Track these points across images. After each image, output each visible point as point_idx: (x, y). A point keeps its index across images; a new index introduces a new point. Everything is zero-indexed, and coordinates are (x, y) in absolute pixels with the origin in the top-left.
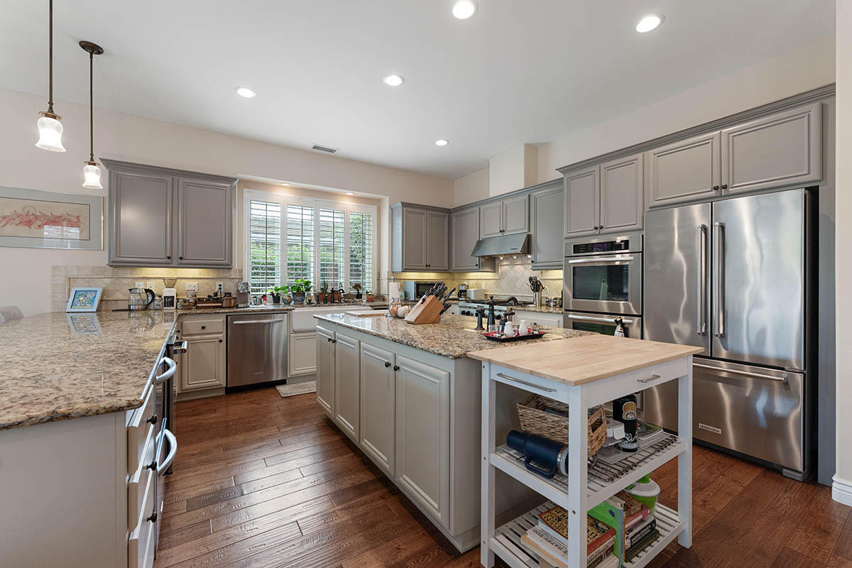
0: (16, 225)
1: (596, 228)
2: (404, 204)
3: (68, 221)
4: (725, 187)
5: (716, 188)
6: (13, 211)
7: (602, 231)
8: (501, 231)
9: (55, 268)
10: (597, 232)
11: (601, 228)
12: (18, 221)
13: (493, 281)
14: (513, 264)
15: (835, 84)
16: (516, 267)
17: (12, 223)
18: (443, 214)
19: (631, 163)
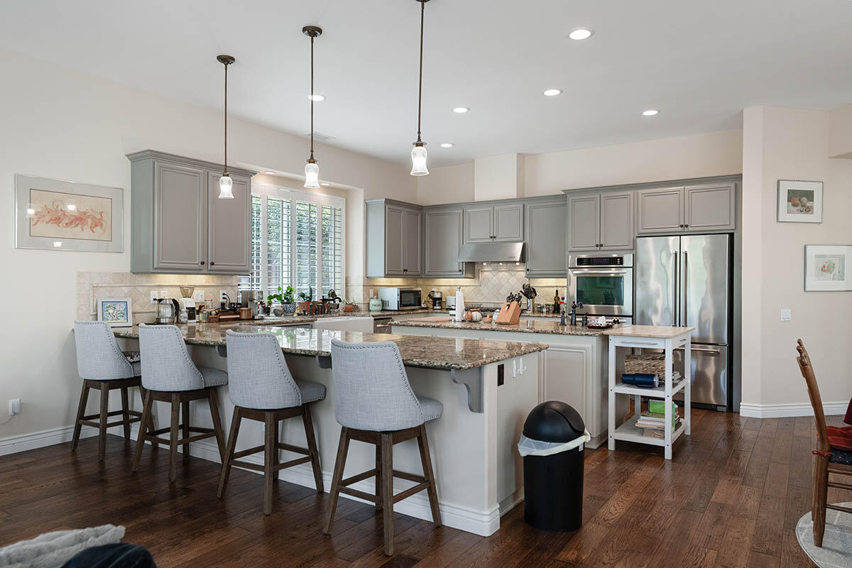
0: (47, 223)
1: (597, 246)
2: (388, 201)
3: (92, 219)
4: (687, 226)
5: (682, 226)
6: (43, 206)
7: (602, 248)
8: (491, 237)
9: (80, 275)
10: (598, 248)
11: (602, 246)
12: (48, 218)
13: (472, 288)
14: (498, 270)
15: (742, 175)
16: (501, 274)
17: (43, 221)
18: (416, 212)
19: (625, 197)
